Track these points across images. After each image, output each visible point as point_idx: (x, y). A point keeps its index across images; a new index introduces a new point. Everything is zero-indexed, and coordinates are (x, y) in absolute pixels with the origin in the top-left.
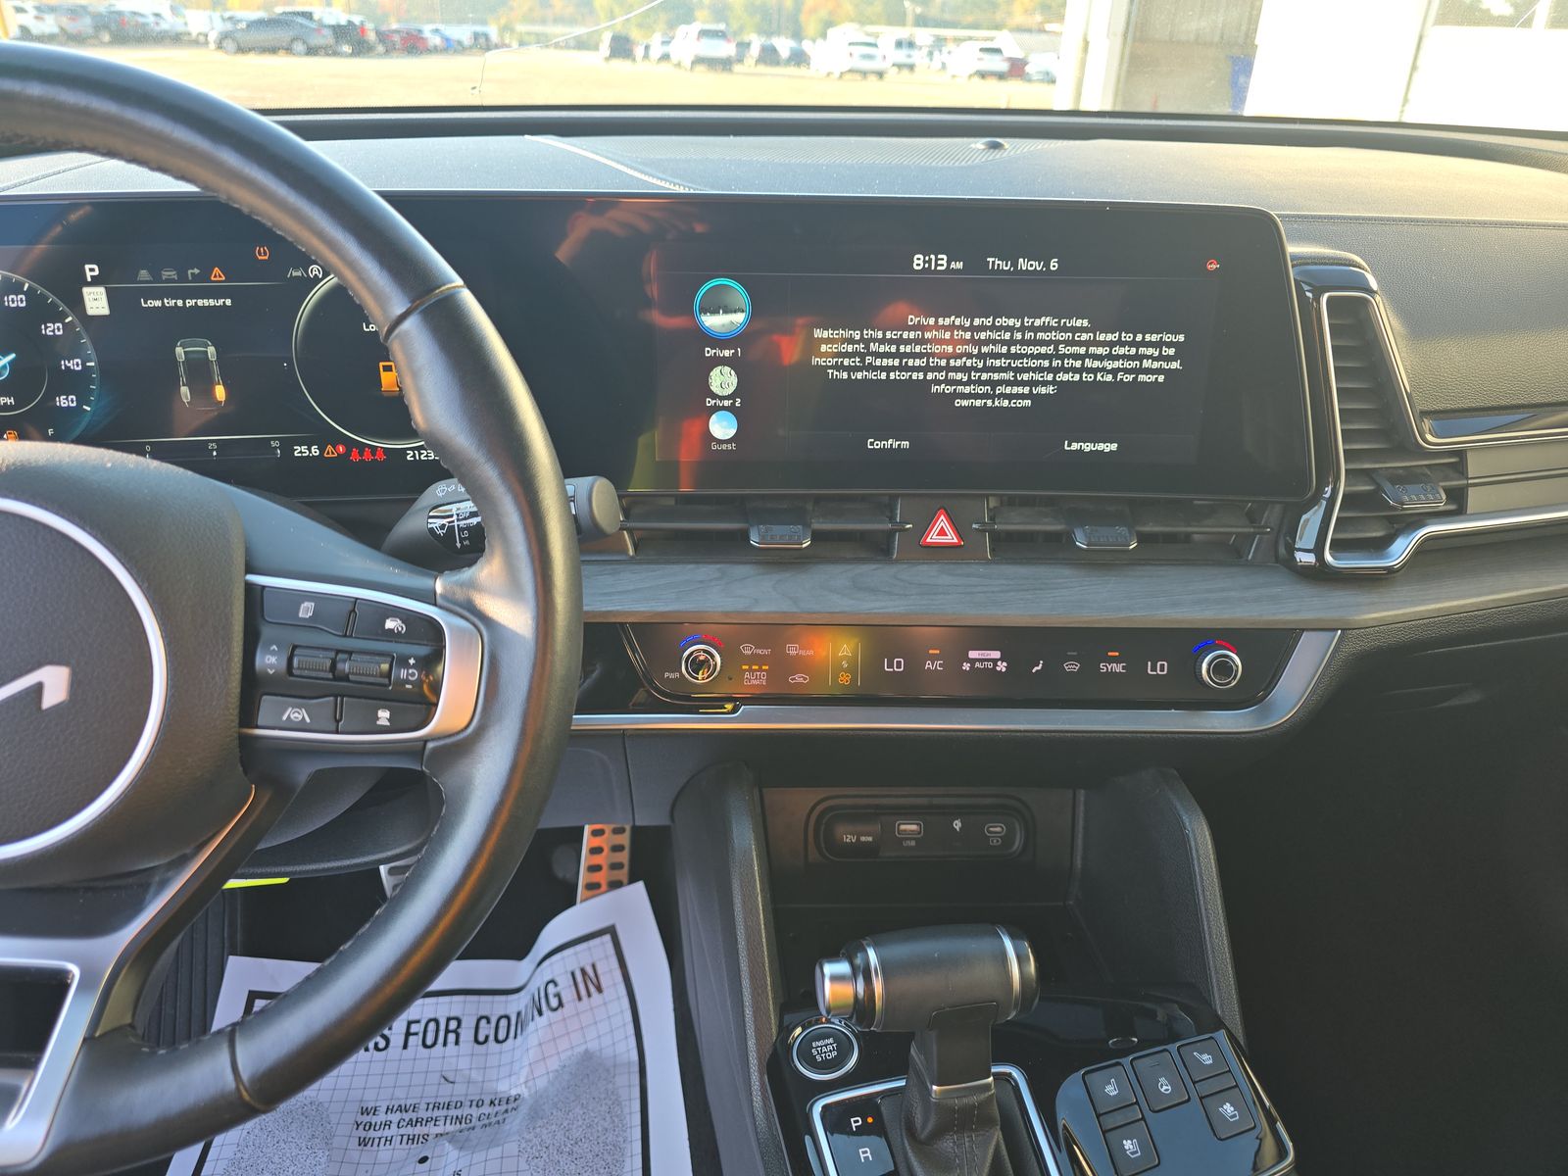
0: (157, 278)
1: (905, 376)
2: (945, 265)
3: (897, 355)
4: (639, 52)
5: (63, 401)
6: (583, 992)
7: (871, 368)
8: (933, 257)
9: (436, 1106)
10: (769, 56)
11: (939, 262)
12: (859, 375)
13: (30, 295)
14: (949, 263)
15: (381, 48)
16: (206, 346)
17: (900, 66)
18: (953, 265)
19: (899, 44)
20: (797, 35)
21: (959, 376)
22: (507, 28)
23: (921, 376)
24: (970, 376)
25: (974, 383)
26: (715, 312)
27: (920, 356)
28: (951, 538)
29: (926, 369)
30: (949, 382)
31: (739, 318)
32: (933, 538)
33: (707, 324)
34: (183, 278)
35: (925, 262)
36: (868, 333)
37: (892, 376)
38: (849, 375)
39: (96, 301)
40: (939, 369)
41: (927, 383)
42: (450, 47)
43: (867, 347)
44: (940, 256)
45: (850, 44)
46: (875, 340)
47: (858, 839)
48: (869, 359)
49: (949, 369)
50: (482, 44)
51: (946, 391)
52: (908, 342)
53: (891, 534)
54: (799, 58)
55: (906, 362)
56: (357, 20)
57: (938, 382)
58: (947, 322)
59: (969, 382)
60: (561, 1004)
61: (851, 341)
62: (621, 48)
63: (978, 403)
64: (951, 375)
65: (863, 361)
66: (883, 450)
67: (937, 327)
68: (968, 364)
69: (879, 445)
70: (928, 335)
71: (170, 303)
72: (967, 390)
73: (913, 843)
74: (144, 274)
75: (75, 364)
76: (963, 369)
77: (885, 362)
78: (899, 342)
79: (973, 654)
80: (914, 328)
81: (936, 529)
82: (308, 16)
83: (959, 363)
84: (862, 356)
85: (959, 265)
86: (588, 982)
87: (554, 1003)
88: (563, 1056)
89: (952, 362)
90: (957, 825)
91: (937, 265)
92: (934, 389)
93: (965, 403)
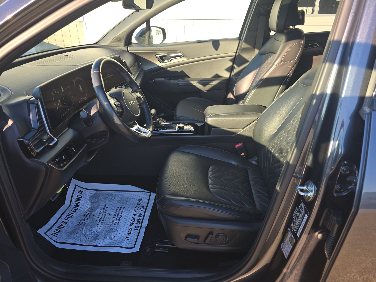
6: (82, 193)
9: (81, 221)
60: (81, 196)
86: (81, 192)
87: (81, 197)
88: (88, 200)
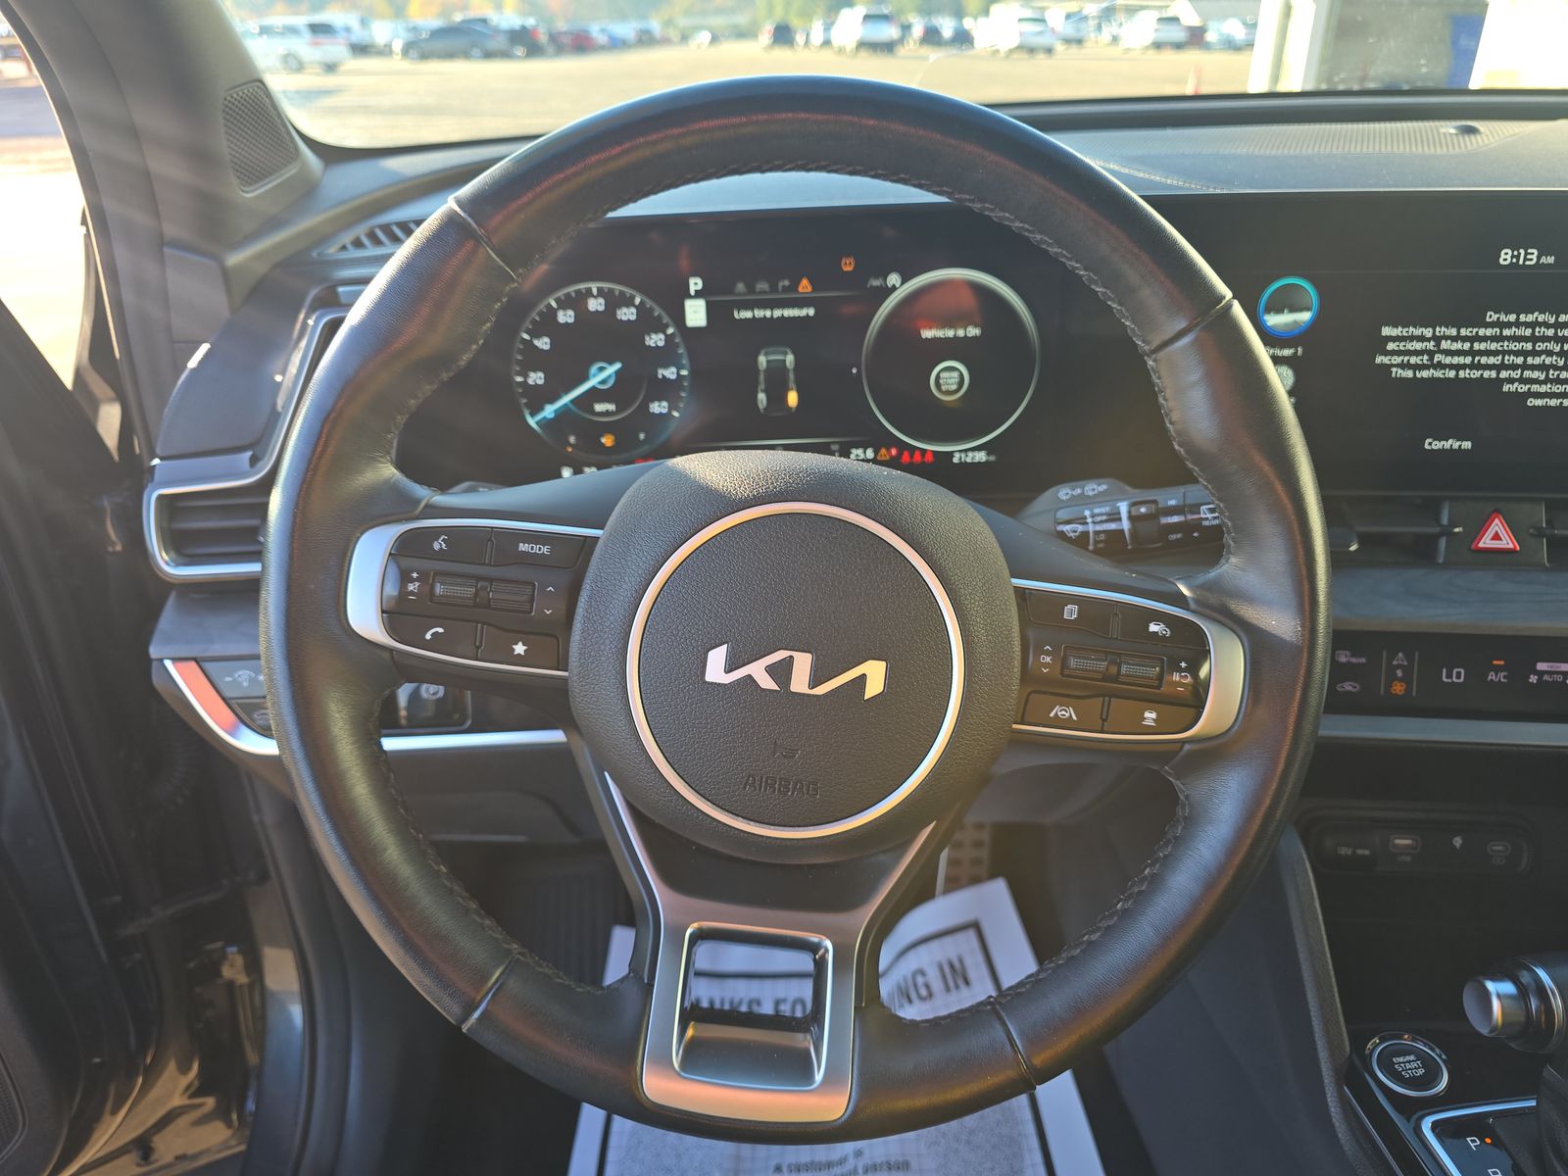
0: (751, 289)
1: (1475, 374)
2: (1535, 260)
3: (1472, 353)
4: (800, 39)
5: (658, 407)
7: (1441, 366)
8: (1522, 251)
10: (931, 37)
11: (1529, 257)
12: (1425, 374)
13: (640, 308)
14: (1539, 258)
15: (551, 50)
16: (786, 354)
17: (1068, 41)
18: (1543, 260)
19: (1068, 16)
20: (959, 13)
21: (1536, 374)
22: (669, 23)
23: (1493, 374)
24: (1547, 374)
25: (1552, 381)
26: (1279, 311)
27: (1495, 353)
28: (1507, 542)
29: (1499, 368)
30: (1522, 381)
31: (1305, 317)
32: (1486, 542)
33: (1269, 324)
34: (774, 289)
35: (1512, 257)
36: (1441, 331)
37: (1462, 374)
38: (1415, 374)
39: (696, 313)
40: (1514, 367)
41: (1499, 382)
42: (616, 45)
43: (1438, 345)
44: (1530, 251)
45: (1020, 20)
46: (1446, 338)
47: (1354, 853)
48: (1438, 358)
49: (1525, 367)
50: (646, 40)
51: (1519, 390)
52: (1485, 339)
53: (1435, 538)
54: (963, 39)
55: (1479, 360)
56: (531, 22)
57: (1511, 381)
58: (1530, 318)
59: (1547, 381)
60: (930, 995)
61: (1422, 339)
62: (783, 35)
63: (1553, 402)
64: (1527, 374)
65: (1431, 359)
66: (1443, 451)
67: (1517, 324)
68: (1547, 362)
69: (1437, 445)
70: (1507, 332)
71: (759, 313)
72: (1543, 389)
73: (1408, 859)
74: (740, 287)
75: (670, 373)
76: (1542, 367)
77: (1456, 360)
78: (1472, 339)
79: (1541, 666)
80: (1492, 325)
81: (1490, 533)
82: (484, 21)
83: (1537, 361)
84: (1431, 354)
85: (1551, 260)
89: (1530, 360)
90: (1458, 842)
91: (1525, 259)
92: (1506, 388)
93: (1539, 402)
